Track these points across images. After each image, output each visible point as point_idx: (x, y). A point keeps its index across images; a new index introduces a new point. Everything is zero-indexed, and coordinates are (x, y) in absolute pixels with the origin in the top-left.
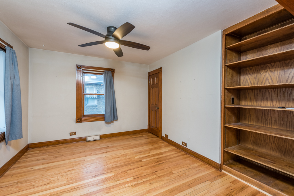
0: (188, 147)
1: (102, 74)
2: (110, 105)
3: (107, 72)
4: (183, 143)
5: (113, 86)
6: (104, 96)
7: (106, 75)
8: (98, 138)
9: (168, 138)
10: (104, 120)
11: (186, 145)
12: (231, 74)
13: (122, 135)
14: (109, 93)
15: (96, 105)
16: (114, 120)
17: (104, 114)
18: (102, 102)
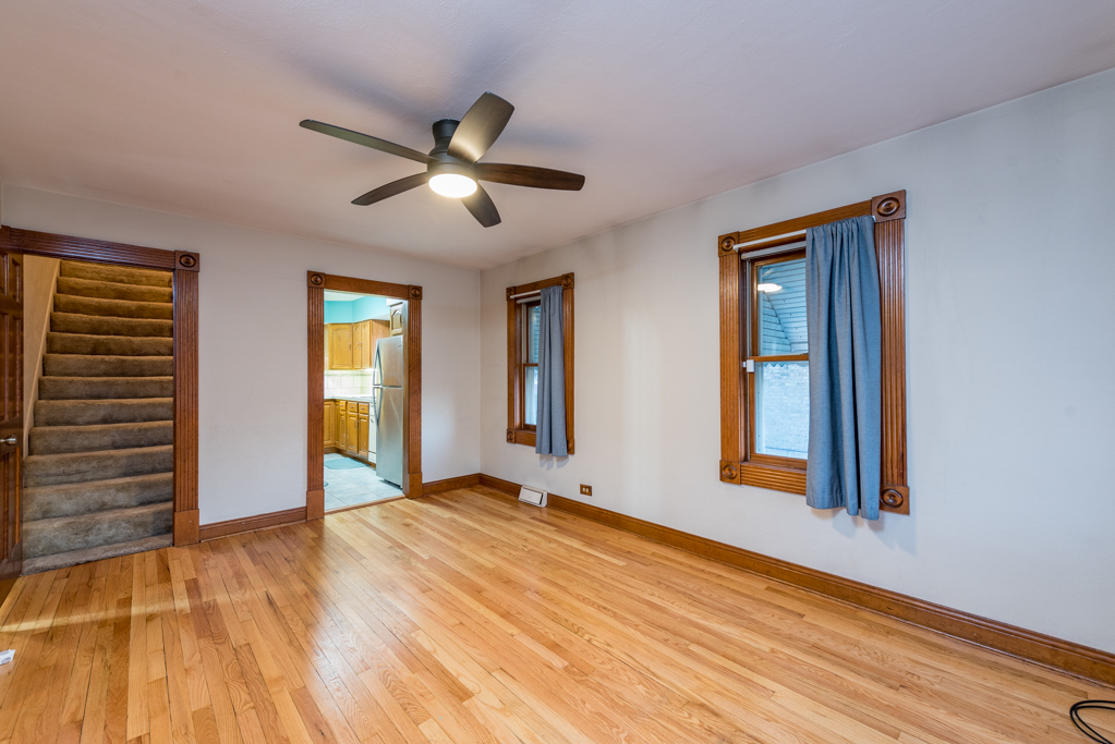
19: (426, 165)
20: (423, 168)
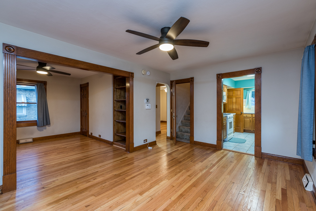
0: (101, 138)
1: (34, 86)
2: (43, 112)
3: (39, 84)
4: (99, 135)
5: (46, 96)
6: (36, 104)
7: (39, 86)
8: (31, 140)
9: (93, 135)
10: (37, 125)
11: (100, 137)
12: (119, 93)
13: (55, 138)
14: (41, 102)
15: (25, 115)
16: (46, 125)
17: (37, 120)
18: (33, 111)
19: (158, 42)
20: (157, 42)
